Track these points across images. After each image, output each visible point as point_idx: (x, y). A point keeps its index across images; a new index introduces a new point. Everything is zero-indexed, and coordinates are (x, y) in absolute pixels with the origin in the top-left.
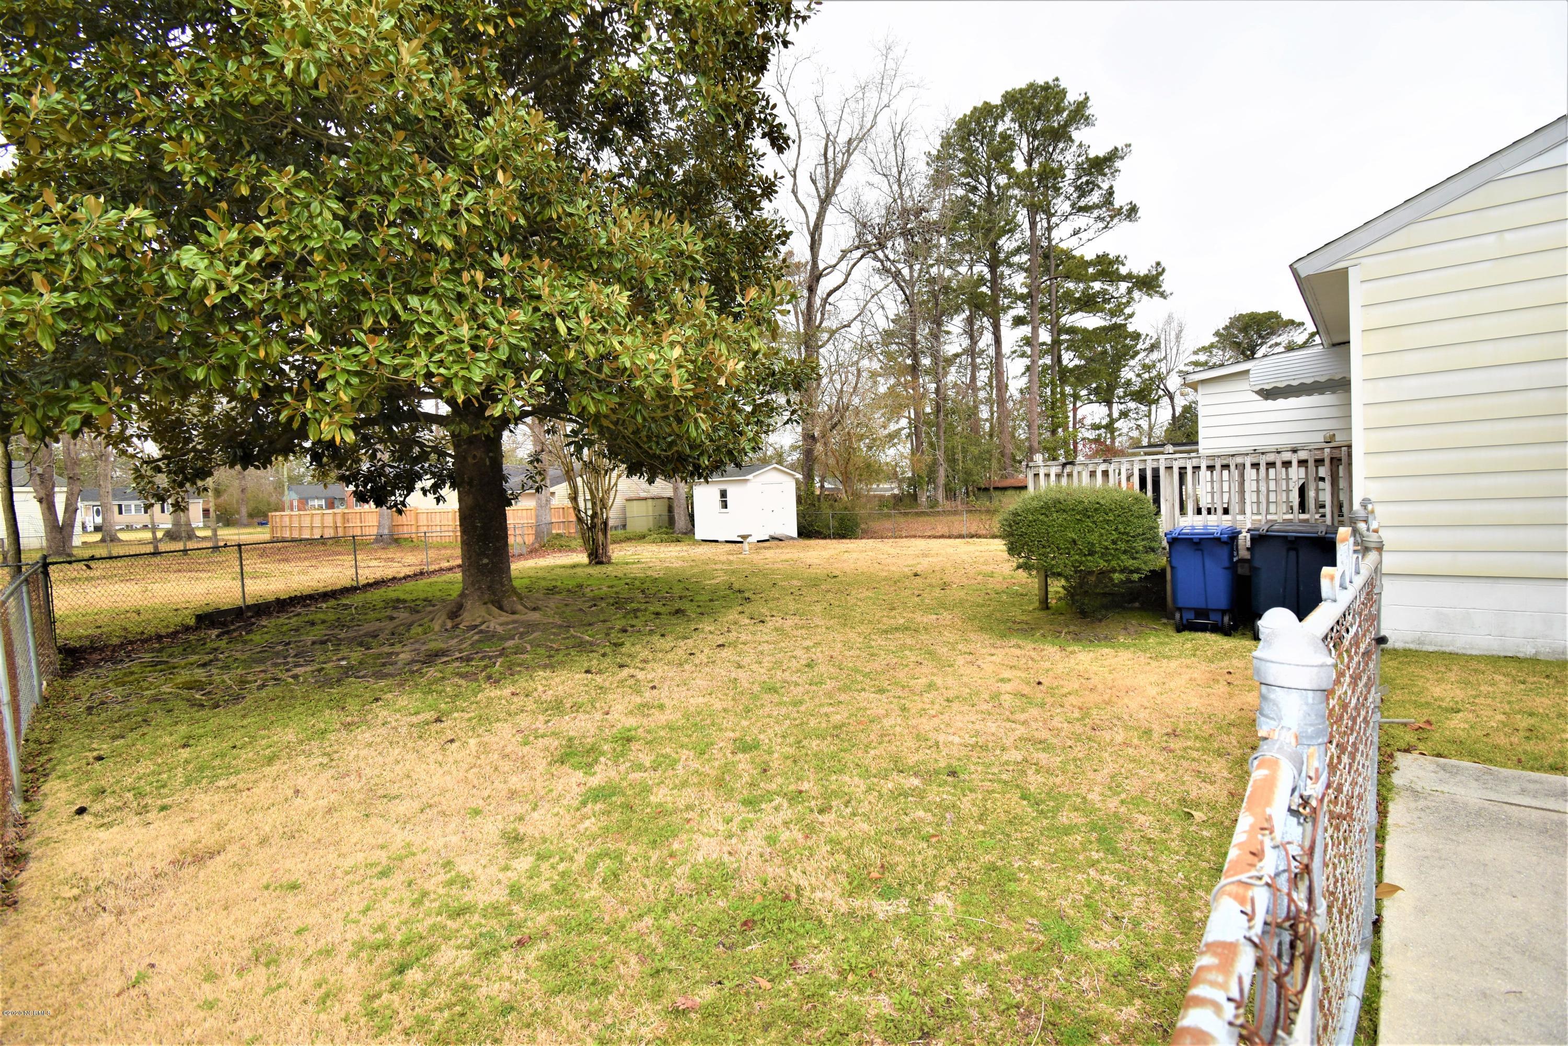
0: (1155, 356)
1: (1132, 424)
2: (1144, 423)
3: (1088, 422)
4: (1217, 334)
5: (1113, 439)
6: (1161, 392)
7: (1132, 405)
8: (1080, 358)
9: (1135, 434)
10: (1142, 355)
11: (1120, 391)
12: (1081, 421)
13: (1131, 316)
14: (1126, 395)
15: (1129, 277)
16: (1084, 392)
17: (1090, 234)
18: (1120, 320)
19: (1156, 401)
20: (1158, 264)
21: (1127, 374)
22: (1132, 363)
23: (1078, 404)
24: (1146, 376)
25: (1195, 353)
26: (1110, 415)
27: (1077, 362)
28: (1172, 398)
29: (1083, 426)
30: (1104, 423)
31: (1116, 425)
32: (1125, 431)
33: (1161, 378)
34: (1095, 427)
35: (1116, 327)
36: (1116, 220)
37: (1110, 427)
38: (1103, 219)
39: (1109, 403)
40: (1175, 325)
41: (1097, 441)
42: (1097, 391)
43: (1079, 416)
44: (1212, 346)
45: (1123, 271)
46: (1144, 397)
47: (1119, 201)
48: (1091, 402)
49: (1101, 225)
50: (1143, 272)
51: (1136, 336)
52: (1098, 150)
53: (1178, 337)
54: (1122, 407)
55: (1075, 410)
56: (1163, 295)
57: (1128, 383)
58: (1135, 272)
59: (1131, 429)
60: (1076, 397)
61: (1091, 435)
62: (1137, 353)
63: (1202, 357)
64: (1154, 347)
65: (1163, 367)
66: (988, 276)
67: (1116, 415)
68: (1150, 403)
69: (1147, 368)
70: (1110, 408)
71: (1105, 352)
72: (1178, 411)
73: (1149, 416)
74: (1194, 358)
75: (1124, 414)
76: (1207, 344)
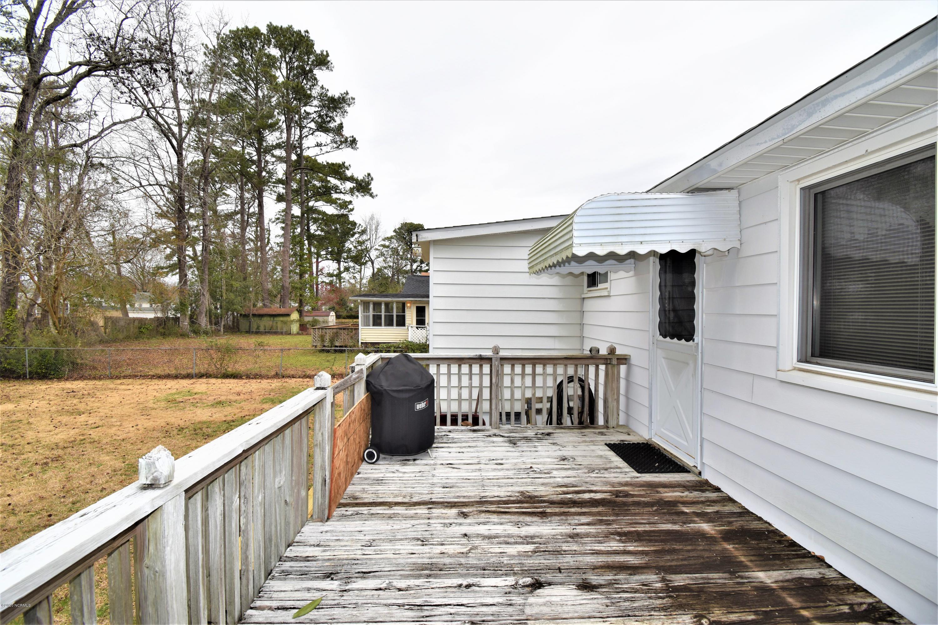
0: (364, 237)
1: (351, 275)
2: (358, 276)
3: (326, 271)
4: (395, 231)
5: (340, 283)
6: (367, 259)
7: (351, 264)
8: (322, 230)
9: (353, 281)
10: (357, 236)
11: (345, 255)
12: (321, 270)
13: (352, 210)
14: (348, 258)
15: (351, 179)
16: (323, 253)
17: (328, 148)
18: (344, 212)
19: (365, 264)
20: (369, 175)
21: (348, 245)
22: (352, 239)
23: (320, 260)
24: (359, 248)
25: (384, 240)
26: (339, 269)
27: (319, 233)
28: (373, 263)
29: (322, 274)
30: (335, 273)
31: (342, 275)
32: (347, 278)
33: (367, 251)
34: (330, 275)
35: (343, 215)
36: (343, 145)
37: (339, 276)
38: (336, 142)
39: (339, 262)
40: (375, 221)
41: (331, 283)
42: (331, 253)
43: (320, 268)
44: (392, 237)
45: (349, 173)
46: (358, 260)
47: (347, 132)
48: (328, 259)
49: (335, 145)
50: (360, 178)
51: (354, 224)
52: (335, 92)
53: (376, 229)
54: (346, 264)
55: (318, 263)
56: (371, 195)
57: (349, 250)
58: (355, 176)
59: (350, 278)
60: (319, 255)
61: (327, 280)
62: (354, 234)
63: (387, 243)
64: (363, 232)
65: (368, 244)
66: (255, 158)
67: (342, 269)
68: (361, 264)
69: (360, 243)
70: (339, 265)
71: (336, 229)
72: (376, 270)
73: (360, 272)
74: (383, 243)
75: (347, 269)
76: (389, 236)
